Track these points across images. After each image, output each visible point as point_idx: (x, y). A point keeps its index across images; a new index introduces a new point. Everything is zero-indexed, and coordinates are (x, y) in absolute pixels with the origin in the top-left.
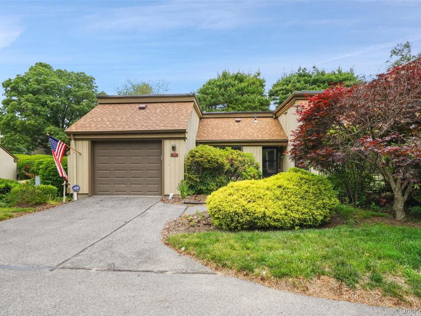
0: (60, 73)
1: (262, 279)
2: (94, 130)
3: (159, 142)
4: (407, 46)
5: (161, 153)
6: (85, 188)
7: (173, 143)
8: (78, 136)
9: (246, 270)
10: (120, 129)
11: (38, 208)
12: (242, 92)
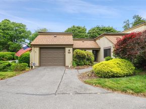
0: (13, 23)
1: (132, 94)
2: (41, 44)
3: (64, 48)
4: (128, 20)
5: (65, 52)
6: (37, 64)
7: (69, 48)
8: (35, 46)
9: (124, 91)
10: (50, 44)
11: (23, 71)
12: (80, 32)
